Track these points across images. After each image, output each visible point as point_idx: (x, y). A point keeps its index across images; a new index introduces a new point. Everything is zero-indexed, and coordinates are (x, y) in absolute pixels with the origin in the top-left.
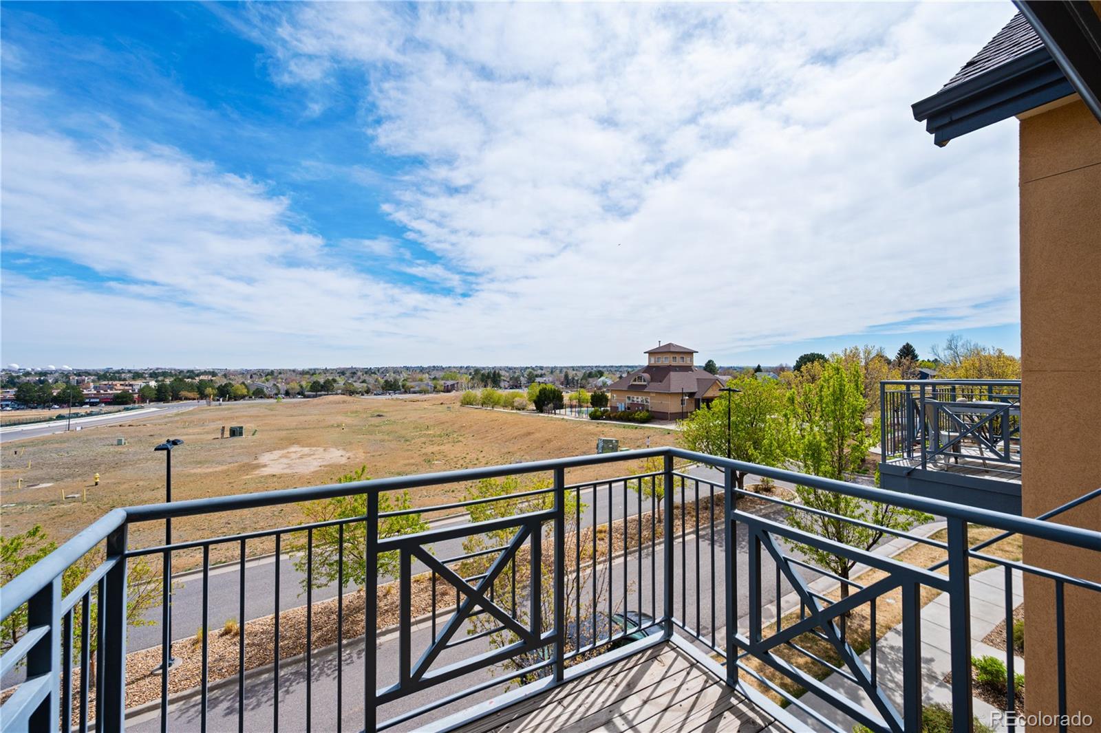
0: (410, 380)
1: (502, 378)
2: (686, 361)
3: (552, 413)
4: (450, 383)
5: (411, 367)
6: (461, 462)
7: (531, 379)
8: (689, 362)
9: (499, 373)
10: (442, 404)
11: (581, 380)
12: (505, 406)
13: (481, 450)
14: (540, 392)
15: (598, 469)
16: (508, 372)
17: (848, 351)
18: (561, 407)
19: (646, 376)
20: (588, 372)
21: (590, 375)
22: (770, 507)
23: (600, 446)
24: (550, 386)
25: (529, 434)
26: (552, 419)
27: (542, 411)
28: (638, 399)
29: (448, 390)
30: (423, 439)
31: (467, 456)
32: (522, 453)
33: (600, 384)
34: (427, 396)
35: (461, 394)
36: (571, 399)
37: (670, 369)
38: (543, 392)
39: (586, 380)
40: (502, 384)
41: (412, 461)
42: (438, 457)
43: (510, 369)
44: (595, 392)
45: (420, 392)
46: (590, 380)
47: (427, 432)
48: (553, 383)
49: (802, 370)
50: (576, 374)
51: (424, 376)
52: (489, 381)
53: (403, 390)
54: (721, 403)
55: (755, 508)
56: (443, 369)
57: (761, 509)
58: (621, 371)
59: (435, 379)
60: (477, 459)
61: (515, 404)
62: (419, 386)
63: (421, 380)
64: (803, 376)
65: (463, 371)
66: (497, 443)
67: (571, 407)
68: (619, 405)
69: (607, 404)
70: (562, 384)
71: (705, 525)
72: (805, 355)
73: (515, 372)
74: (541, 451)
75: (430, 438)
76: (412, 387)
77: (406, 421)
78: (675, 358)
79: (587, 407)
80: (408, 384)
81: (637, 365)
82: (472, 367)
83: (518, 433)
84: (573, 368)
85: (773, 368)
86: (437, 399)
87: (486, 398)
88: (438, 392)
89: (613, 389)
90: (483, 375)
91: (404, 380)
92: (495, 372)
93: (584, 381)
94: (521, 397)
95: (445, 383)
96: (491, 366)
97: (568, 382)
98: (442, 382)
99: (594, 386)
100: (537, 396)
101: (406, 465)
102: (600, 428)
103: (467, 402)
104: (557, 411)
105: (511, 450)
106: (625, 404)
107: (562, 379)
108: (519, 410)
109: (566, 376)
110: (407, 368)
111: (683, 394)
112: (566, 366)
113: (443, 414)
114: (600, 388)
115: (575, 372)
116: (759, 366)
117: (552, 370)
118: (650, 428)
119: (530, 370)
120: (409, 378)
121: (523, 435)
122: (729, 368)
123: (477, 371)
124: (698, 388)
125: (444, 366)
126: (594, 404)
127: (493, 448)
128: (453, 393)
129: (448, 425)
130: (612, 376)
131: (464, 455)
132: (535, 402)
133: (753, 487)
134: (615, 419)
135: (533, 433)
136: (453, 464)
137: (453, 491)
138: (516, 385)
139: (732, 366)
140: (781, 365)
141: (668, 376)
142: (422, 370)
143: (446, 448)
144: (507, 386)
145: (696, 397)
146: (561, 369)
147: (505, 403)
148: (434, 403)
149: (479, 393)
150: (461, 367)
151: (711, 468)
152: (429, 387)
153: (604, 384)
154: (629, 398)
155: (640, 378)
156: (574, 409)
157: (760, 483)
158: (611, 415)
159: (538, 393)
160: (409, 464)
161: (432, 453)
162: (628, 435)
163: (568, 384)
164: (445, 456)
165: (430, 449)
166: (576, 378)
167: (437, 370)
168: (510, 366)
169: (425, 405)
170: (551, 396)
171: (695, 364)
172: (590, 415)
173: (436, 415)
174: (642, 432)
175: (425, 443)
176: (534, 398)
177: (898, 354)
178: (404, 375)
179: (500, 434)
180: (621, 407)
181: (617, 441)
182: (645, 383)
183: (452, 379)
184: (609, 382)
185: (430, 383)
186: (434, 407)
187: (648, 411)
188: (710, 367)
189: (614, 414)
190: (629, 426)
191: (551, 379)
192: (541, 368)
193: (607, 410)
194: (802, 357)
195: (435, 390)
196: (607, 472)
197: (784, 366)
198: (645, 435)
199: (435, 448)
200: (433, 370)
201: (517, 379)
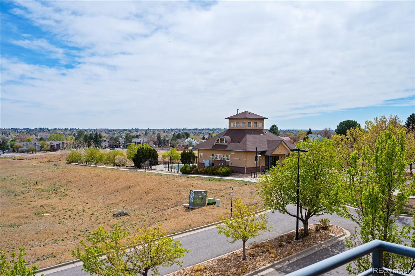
0: (18, 141)
1: (103, 138)
2: (259, 126)
3: (148, 169)
4: (55, 143)
5: (19, 129)
6: (69, 213)
7: (128, 141)
8: (261, 126)
9: (100, 134)
10: (49, 161)
11: (172, 140)
12: (106, 163)
13: (87, 201)
14: (138, 151)
15: (191, 216)
16: (108, 133)
17: (379, 119)
18: (156, 163)
19: (227, 137)
20: (176, 134)
21: (179, 136)
22: (328, 242)
23: (192, 196)
24: (145, 146)
25: (129, 187)
26: (149, 174)
27: (139, 167)
28: (221, 156)
29: (53, 149)
30: (32, 194)
31: (74, 208)
32: (124, 204)
33: (187, 144)
34: (34, 155)
35: (67, 152)
36: (164, 157)
37: (246, 132)
38: (140, 151)
39: (176, 140)
40: (103, 144)
41: (23, 214)
42: (47, 210)
43: (110, 131)
44: (184, 151)
45: (28, 151)
46: (179, 140)
47: (35, 187)
48: (147, 143)
49: (347, 133)
50: (166, 135)
51: (31, 137)
52: (92, 142)
53: (11, 149)
54: (292, 161)
55: (317, 243)
56: (48, 130)
57: (321, 244)
58: (203, 133)
59: (41, 139)
60: (84, 210)
61: (116, 161)
62: (27, 146)
63: (29, 141)
64: (348, 139)
65: (68, 132)
66: (101, 195)
67: (165, 163)
68: (204, 161)
69: (194, 161)
70: (155, 144)
71: (281, 260)
72: (343, 121)
73: (114, 134)
74: (141, 202)
75: (39, 193)
76: (20, 147)
77: (15, 177)
78: (250, 123)
79: (179, 164)
80: (16, 144)
81: (216, 128)
82: (75, 129)
83: (120, 187)
84: (164, 131)
85: (320, 131)
86: (44, 157)
87: (90, 156)
88: (45, 151)
89: (199, 148)
90: (86, 136)
91: (12, 141)
92: (96, 134)
93: (173, 142)
94: (122, 155)
95: (51, 143)
96: (92, 128)
97: (160, 142)
98: (49, 142)
99: (181, 146)
100: (136, 155)
101: (16, 218)
102: (190, 181)
103: (72, 160)
104: (153, 167)
105: (114, 202)
106: (210, 161)
107: (155, 140)
108: (119, 166)
109: (159, 137)
110: (15, 130)
111: (256, 152)
112: (158, 128)
113: (50, 170)
114: (187, 147)
115: (165, 134)
116: (310, 130)
117: (146, 132)
118: (230, 180)
119: (127, 132)
120: (17, 139)
121: (125, 188)
122: (287, 131)
123: (80, 132)
124: (268, 147)
125: (50, 128)
126: (184, 160)
127: (98, 200)
128: (59, 152)
129: (55, 180)
130: (197, 137)
131: (71, 207)
132: (134, 160)
133: (314, 226)
134: (202, 173)
135: (133, 186)
136: (61, 216)
137: (62, 240)
138: (115, 144)
139: (289, 129)
140: (326, 129)
141: (245, 137)
142: (29, 131)
143: (54, 201)
144: (107, 146)
145: (267, 154)
146: (154, 131)
147: (106, 160)
148: (41, 160)
149: (83, 152)
150: (66, 129)
151: (284, 213)
152: (36, 147)
153: (190, 144)
154: (213, 156)
155: (222, 140)
156: (167, 165)
157: (320, 223)
158: (199, 170)
159: (136, 152)
160: (19, 217)
161: (42, 206)
162: (214, 187)
163: (160, 143)
164: (54, 209)
165: (39, 203)
166: (167, 139)
167: (43, 131)
168: (109, 128)
169: (33, 162)
170: (148, 154)
171: (265, 128)
172: (181, 171)
173: (43, 171)
174: (224, 183)
175: (34, 197)
176: (133, 156)
177: (407, 121)
178: (12, 136)
179: (103, 188)
180: (207, 163)
181: (205, 192)
182: (226, 144)
183: (58, 140)
184: (194, 142)
185: (37, 143)
186: (41, 165)
187: (228, 166)
188: (274, 130)
189: (201, 169)
190: (214, 179)
191: (145, 140)
192: (137, 130)
193: (195, 166)
194: (341, 123)
195: (42, 149)
196: (198, 218)
197: (328, 129)
198: (227, 186)
199: (44, 202)
200: (41, 131)
201: (116, 140)
